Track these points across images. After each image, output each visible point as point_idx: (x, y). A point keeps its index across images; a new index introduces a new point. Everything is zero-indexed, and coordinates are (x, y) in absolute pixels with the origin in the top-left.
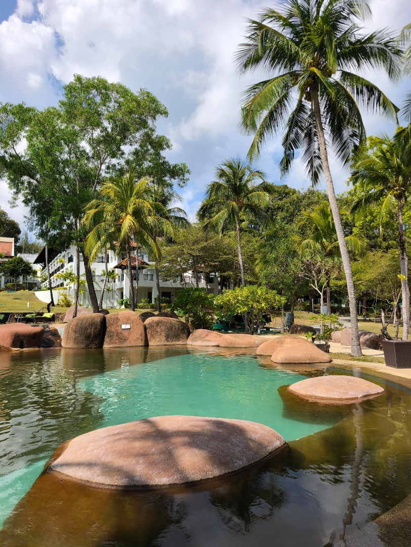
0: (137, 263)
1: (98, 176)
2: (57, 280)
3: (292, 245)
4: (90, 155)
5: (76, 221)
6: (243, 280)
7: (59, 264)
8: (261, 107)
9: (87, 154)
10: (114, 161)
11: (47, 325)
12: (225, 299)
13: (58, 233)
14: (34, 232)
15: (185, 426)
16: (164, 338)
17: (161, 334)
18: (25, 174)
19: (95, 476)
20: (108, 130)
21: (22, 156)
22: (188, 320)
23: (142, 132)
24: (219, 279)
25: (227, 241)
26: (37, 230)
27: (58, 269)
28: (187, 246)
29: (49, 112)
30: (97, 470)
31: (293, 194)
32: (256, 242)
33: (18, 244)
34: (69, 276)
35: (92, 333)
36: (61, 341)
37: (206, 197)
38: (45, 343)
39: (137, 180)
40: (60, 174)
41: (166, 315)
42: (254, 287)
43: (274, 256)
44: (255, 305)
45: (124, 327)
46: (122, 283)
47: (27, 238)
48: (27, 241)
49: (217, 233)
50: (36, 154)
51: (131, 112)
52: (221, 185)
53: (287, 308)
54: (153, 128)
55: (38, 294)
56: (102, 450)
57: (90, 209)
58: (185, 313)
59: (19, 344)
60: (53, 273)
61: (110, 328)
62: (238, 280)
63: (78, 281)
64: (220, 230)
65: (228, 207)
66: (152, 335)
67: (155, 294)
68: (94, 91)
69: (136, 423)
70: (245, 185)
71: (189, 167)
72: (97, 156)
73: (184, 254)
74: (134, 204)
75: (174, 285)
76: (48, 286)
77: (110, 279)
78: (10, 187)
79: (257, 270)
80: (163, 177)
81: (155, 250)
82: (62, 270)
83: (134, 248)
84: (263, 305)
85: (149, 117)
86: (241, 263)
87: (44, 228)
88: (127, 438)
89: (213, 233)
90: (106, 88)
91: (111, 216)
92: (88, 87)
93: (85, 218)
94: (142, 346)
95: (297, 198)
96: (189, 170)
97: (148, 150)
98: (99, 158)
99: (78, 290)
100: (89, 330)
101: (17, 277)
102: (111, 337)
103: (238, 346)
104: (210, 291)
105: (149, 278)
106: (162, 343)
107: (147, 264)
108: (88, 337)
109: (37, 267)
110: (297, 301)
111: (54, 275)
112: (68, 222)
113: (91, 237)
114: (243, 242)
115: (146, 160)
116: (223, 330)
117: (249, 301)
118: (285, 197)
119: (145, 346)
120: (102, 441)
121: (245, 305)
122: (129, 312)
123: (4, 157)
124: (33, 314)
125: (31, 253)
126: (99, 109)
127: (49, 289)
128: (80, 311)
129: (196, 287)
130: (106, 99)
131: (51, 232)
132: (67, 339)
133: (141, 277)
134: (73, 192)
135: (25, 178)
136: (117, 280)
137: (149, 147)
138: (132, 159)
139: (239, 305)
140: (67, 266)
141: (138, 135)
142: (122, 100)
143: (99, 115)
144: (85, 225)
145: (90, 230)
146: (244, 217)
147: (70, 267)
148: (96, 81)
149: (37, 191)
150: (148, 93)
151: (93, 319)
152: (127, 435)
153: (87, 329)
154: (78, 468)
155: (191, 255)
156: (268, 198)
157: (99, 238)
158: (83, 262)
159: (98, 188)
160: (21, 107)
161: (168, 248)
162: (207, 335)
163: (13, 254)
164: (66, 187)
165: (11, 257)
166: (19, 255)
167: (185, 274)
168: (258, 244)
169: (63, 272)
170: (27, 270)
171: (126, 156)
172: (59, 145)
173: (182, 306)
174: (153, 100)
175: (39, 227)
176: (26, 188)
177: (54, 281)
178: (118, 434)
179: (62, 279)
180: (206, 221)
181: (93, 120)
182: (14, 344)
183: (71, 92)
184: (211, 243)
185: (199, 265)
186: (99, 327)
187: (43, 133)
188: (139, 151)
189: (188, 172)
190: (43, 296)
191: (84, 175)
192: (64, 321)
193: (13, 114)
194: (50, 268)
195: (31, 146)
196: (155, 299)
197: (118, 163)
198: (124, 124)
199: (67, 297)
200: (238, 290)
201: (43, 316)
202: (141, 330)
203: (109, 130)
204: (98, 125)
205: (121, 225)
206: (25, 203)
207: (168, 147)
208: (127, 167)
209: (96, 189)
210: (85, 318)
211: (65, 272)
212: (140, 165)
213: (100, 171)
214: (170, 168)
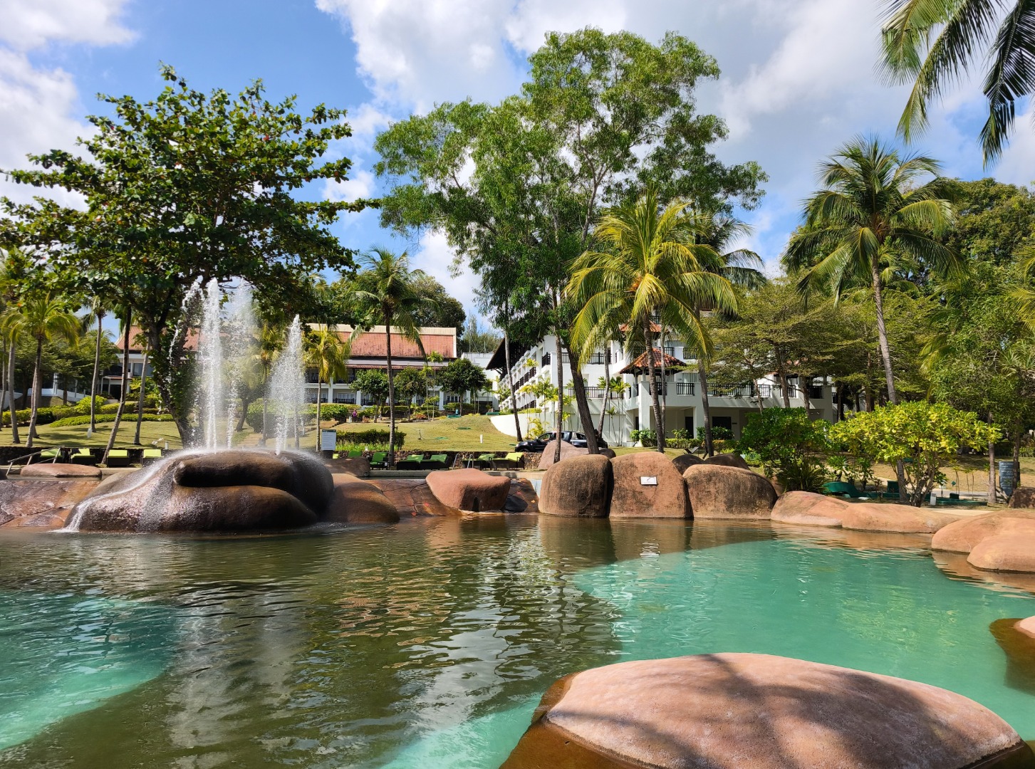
0: (662, 363)
1: (591, 209)
2: (524, 395)
3: (1013, 311)
4: (577, 171)
5: (555, 293)
6: (891, 391)
7: (528, 369)
8: (929, 19)
9: (571, 170)
10: (619, 177)
11: (514, 474)
12: (853, 430)
13: (527, 316)
14: (489, 316)
15: (790, 677)
16: (723, 507)
17: (716, 498)
18: (473, 220)
19: (624, 745)
20: (606, 120)
21: (467, 190)
22: (771, 473)
23: (668, 115)
24: (834, 390)
25: (849, 309)
26: (494, 312)
27: (526, 378)
28: (763, 325)
29: (507, 106)
30: (628, 734)
31: (1009, 197)
32: (919, 308)
33: (462, 338)
34: (543, 389)
35: (590, 491)
36: (537, 501)
37: (803, 223)
38: (512, 504)
39: (660, 206)
40: (527, 213)
41: (723, 461)
42: (921, 406)
43: (966, 337)
44: (923, 444)
45: (645, 480)
46: (635, 401)
47: (475, 327)
48: (475, 332)
49: (828, 294)
50: (489, 183)
51: (647, 81)
52: (836, 195)
53: (1002, 450)
54: (690, 102)
55: (497, 421)
56: (633, 699)
57: (580, 268)
58: (764, 459)
59: (472, 505)
60: (517, 383)
61: (621, 483)
62: (877, 391)
63: (561, 398)
64: (833, 290)
65: (851, 239)
66: (699, 499)
67: (700, 420)
68: (580, 56)
69: (690, 659)
70: (892, 189)
71: (764, 168)
72: (588, 171)
73: (756, 341)
74: (660, 251)
75: (736, 404)
76: (511, 407)
77: (615, 394)
78: (450, 244)
79: (925, 368)
80: (712, 194)
81: (701, 337)
82: (533, 379)
83: (657, 335)
84: (943, 444)
85: (681, 84)
86: (886, 355)
87: (503, 308)
88: (674, 685)
89: (819, 294)
90: (601, 45)
91: (615, 278)
92: (568, 51)
93: (571, 285)
94: (680, 518)
95: (1021, 204)
96: (764, 174)
97: (680, 147)
98: (592, 175)
99: (562, 413)
100: (584, 485)
101: (462, 392)
102: (623, 498)
103: (885, 529)
104: (814, 415)
105: (686, 389)
106: (719, 515)
107: (682, 364)
108: (582, 497)
109: (493, 375)
110: (1025, 436)
111: (520, 388)
112: (542, 294)
113: (582, 318)
114: (889, 310)
115: (676, 166)
116: (847, 496)
117: (908, 436)
118: (987, 205)
119: (686, 519)
120: (630, 684)
121: (899, 443)
122: (652, 454)
123: (440, 193)
124: (491, 455)
125: (483, 352)
126: (590, 86)
127: (512, 412)
128: (566, 451)
129: (784, 407)
130: (601, 64)
131: (516, 315)
132: (548, 498)
133: (671, 389)
134: (549, 241)
135: (473, 226)
136: (626, 395)
137: (683, 140)
138: (650, 168)
139: (885, 444)
140: (541, 371)
141: (662, 122)
142: (629, 61)
143: (590, 96)
144: (570, 298)
145: (581, 306)
146: (888, 258)
147: (547, 374)
148: (582, 36)
149: (491, 247)
150: (680, 39)
151: (589, 464)
152: (676, 679)
153: (581, 483)
154: (592, 725)
155: (771, 341)
156: (949, 213)
157: (596, 320)
158: (569, 365)
159: (592, 230)
160: (464, 106)
161: (722, 332)
162: (814, 504)
163: (455, 356)
164: (536, 234)
165: (453, 360)
166: (463, 356)
167: (760, 382)
168: (925, 312)
169: (534, 382)
170: (478, 381)
171: (639, 165)
172: (525, 160)
173: (758, 444)
174: (690, 51)
175: (496, 307)
176: (475, 242)
177: (519, 399)
178: (659, 675)
179: (533, 394)
180: (804, 272)
181: (580, 109)
182: (465, 505)
183: (541, 66)
184: (815, 314)
185: (789, 362)
186: (600, 480)
187: (500, 145)
188: (664, 150)
189: (763, 177)
190: (504, 424)
191: (565, 210)
192: (540, 468)
193: (453, 120)
194: (513, 375)
195: (481, 169)
196: (700, 431)
197: (626, 180)
198: (635, 104)
199: (543, 426)
200: (881, 412)
201: (507, 458)
202: (677, 489)
203: (609, 120)
204: (590, 113)
205: (634, 293)
206: (474, 267)
207: (721, 134)
208: (642, 184)
209: (589, 231)
210: (576, 463)
211: (537, 382)
212: (666, 178)
213: (593, 198)
214: (724, 173)
